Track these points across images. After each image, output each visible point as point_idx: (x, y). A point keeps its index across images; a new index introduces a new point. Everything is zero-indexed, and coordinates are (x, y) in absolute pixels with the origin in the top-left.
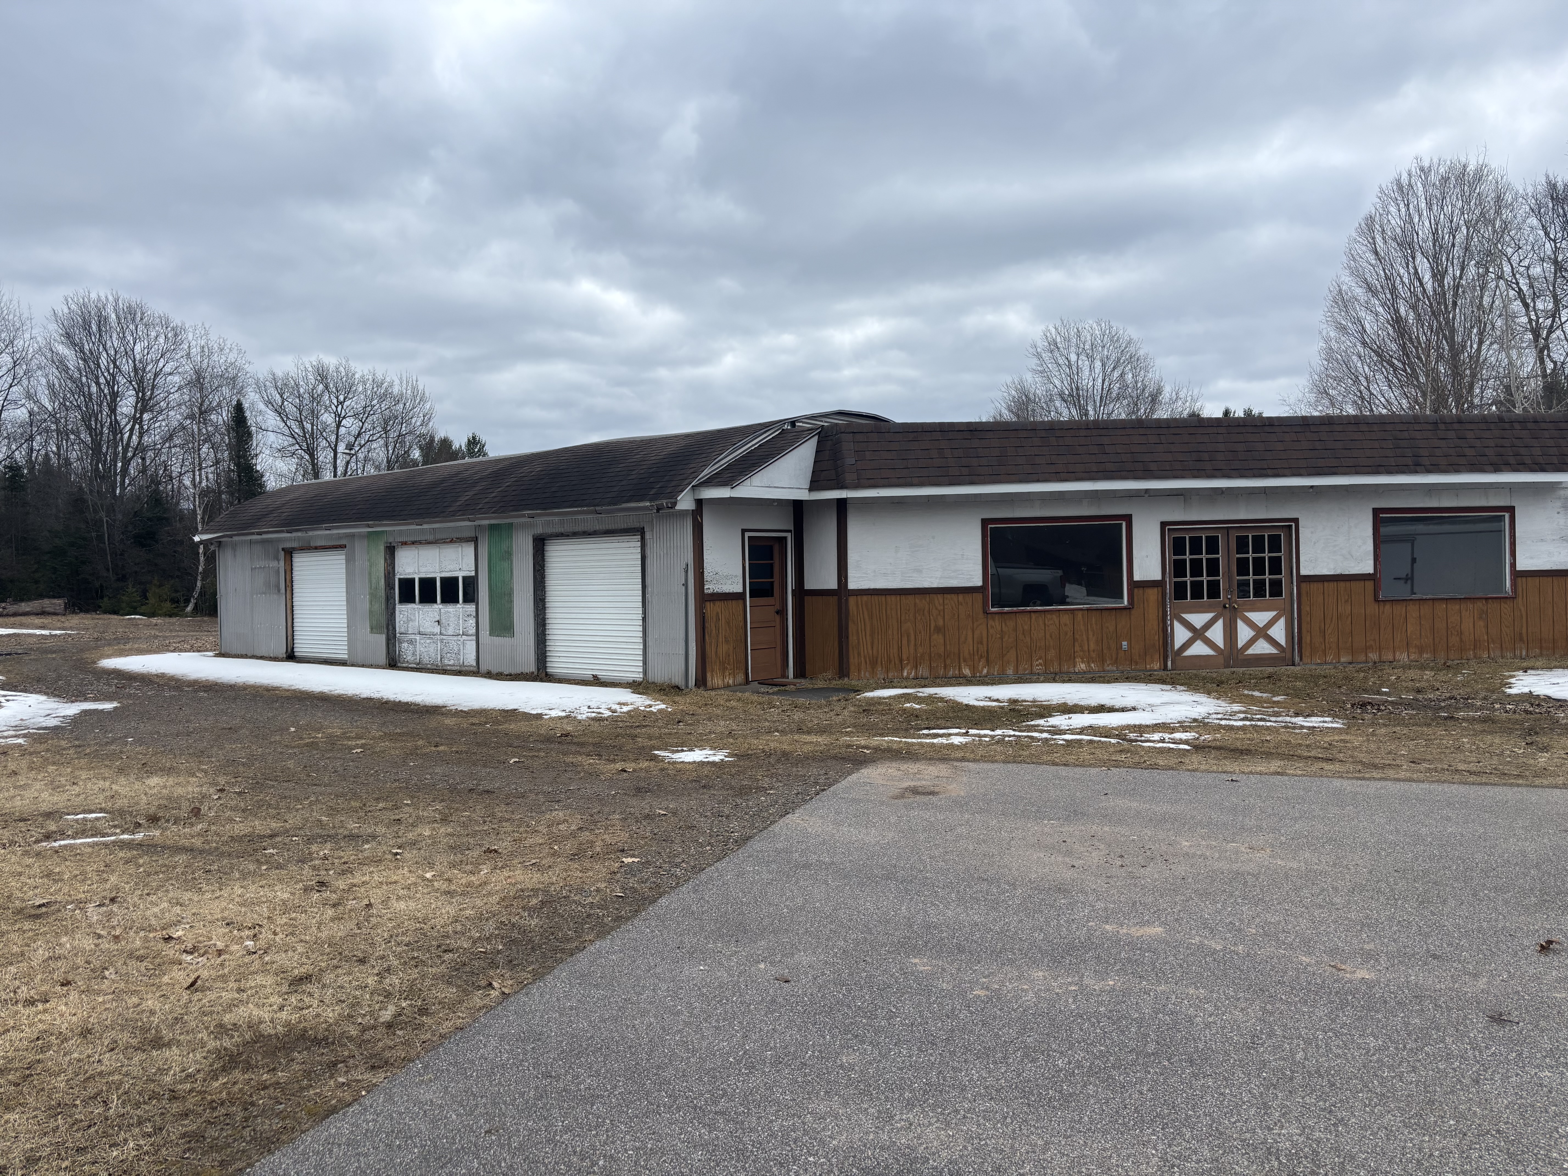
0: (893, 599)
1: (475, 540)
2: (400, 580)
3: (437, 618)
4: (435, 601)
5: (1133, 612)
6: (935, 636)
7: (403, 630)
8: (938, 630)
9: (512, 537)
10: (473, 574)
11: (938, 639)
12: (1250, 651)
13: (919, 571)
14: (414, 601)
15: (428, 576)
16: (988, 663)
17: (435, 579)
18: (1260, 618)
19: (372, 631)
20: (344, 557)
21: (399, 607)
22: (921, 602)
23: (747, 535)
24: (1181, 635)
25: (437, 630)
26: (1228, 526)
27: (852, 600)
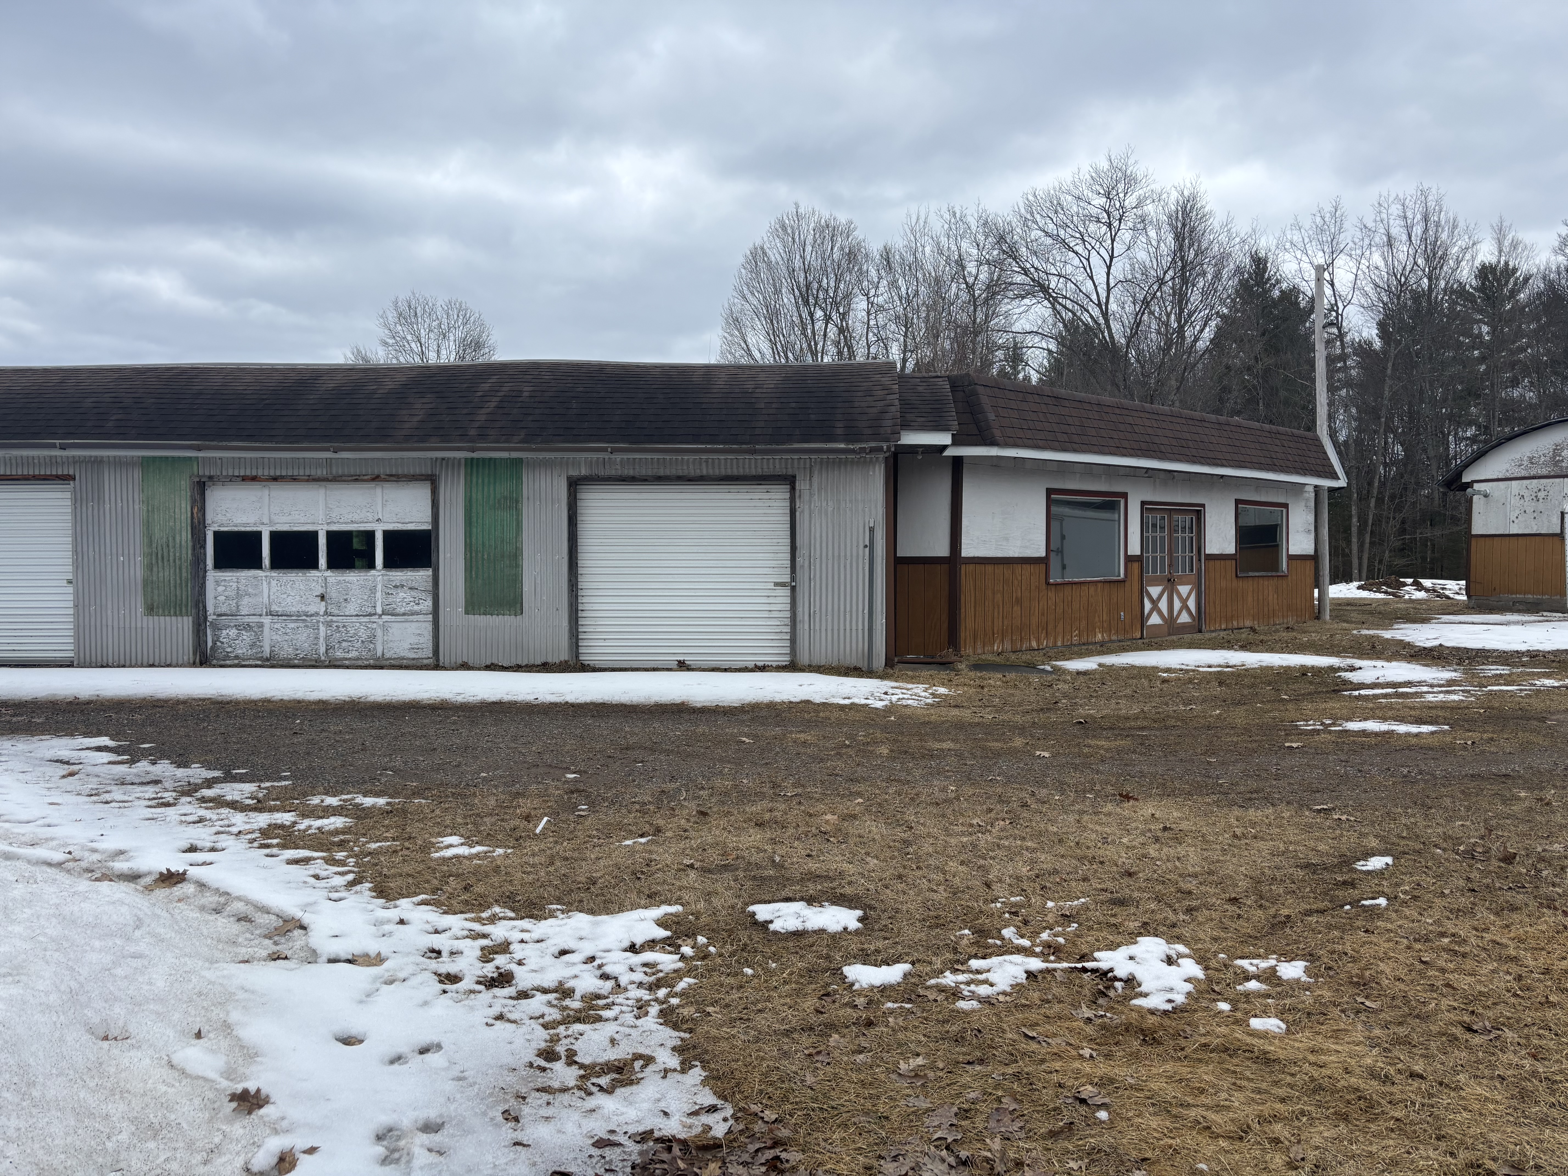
0: (989, 568)
1: (433, 481)
2: (216, 534)
3: (319, 591)
4: (315, 565)
5: (1126, 584)
6: (1015, 608)
7: (224, 609)
9: (519, 478)
10: (427, 527)
11: (1017, 610)
12: (1179, 621)
13: (1007, 540)
14: (257, 564)
15: (295, 529)
17: (315, 534)
18: (1184, 591)
19: (150, 609)
20: (68, 495)
21: (212, 576)
22: (1007, 572)
24: (1147, 606)
25: (321, 607)
26: (1171, 508)
27: (962, 569)
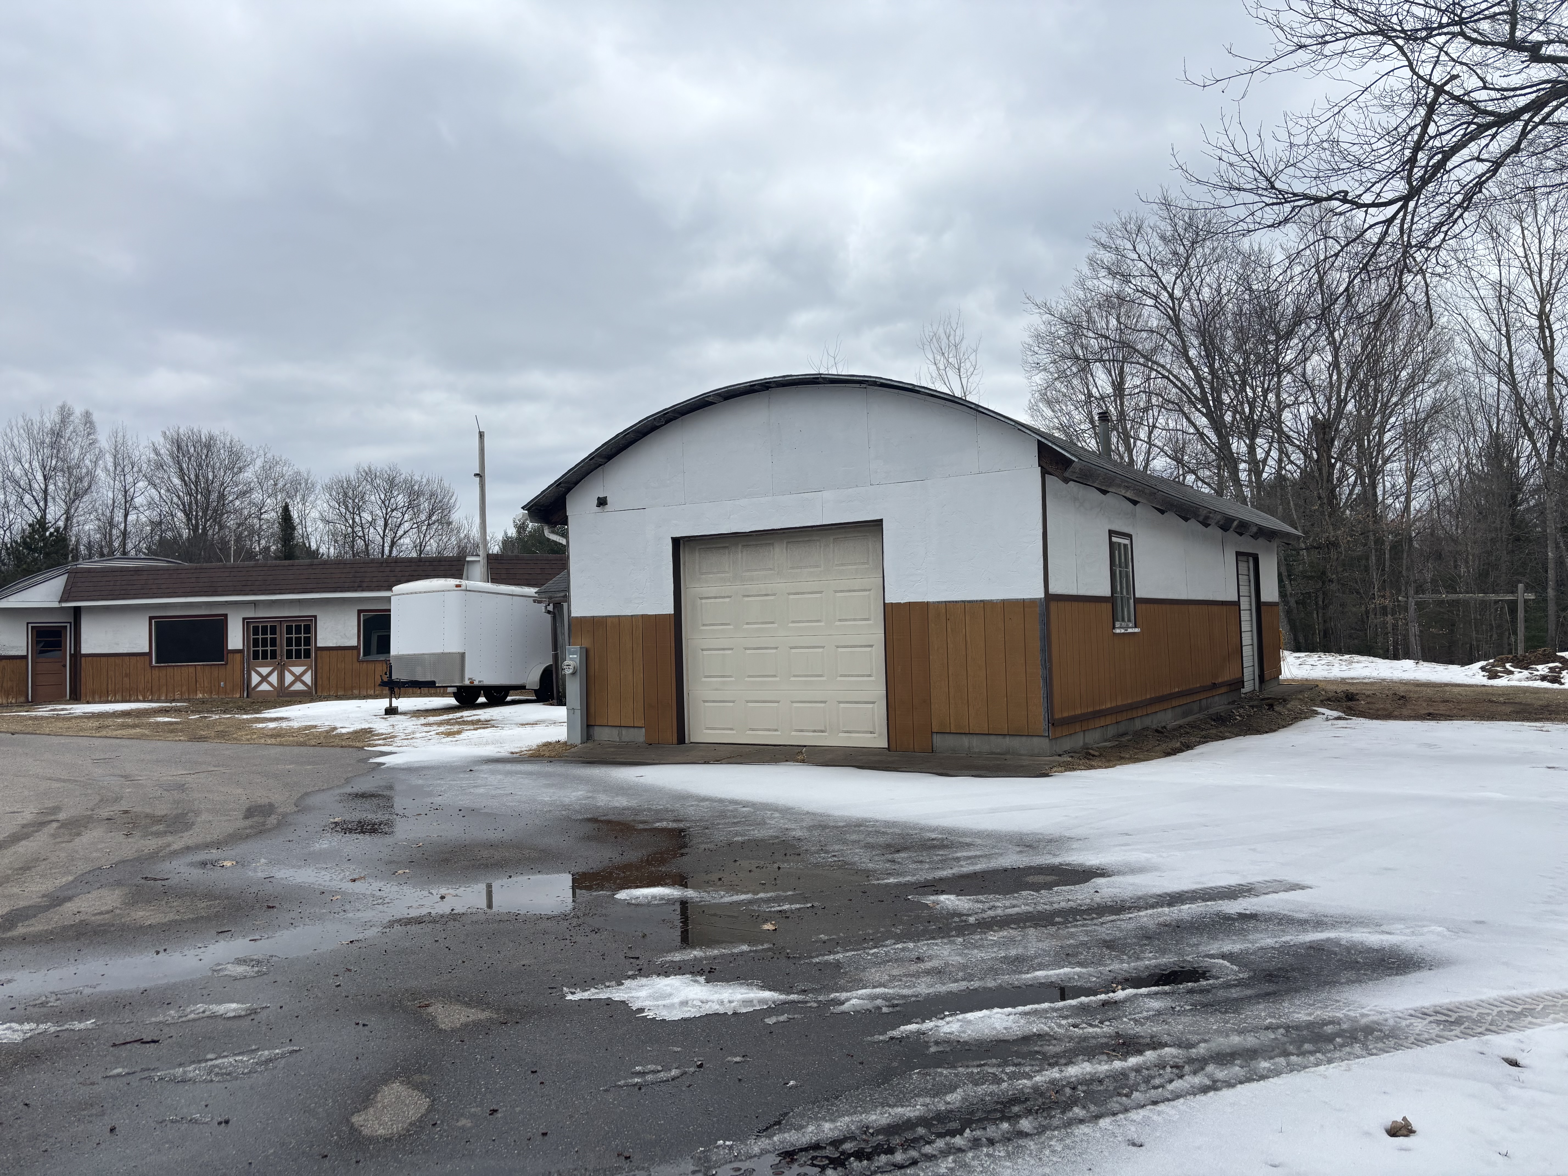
0: (104, 659)
5: (228, 666)
6: (125, 679)
8: (126, 675)
11: (126, 680)
12: (292, 689)
13: (118, 644)
16: (152, 693)
18: (298, 670)
22: (118, 660)
23: (30, 625)
24: (255, 679)
26: (281, 620)
27: (83, 659)
